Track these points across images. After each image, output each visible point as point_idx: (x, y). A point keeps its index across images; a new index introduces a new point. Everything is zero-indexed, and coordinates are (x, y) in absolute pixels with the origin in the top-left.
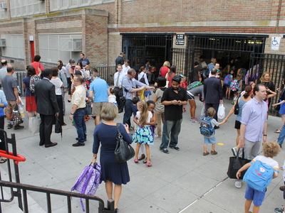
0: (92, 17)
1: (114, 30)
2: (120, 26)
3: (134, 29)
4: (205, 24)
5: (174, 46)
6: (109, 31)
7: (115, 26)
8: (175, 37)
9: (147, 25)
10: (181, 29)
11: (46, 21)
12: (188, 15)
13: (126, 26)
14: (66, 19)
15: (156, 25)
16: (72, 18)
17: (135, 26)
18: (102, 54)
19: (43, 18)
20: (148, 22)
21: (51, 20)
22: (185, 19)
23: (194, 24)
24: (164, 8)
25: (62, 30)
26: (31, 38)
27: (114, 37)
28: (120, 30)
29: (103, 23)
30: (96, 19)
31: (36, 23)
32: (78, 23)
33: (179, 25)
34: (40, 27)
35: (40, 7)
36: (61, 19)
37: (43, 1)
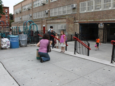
0: (70, 18)
1: (76, 22)
2: (79, 21)
3: (84, 22)
4: (110, 20)
5: (99, 27)
6: (74, 23)
7: (77, 21)
8: (99, 24)
9: (89, 21)
10: (102, 22)
11: (51, 20)
12: (104, 17)
13: (81, 21)
14: (59, 19)
15: (92, 20)
16: (62, 19)
17: (85, 21)
18: (72, 30)
19: (50, 19)
20: (89, 20)
22: (103, 18)
23: (106, 20)
24: (95, 15)
25: (58, 23)
26: (44, 26)
27: (76, 25)
28: (78, 22)
29: (73, 20)
30: (71, 19)
31: (47, 20)
32: (65, 20)
33: (101, 20)
34: (48, 22)
35: (46, 15)
36: (57, 19)
37: (47, 13)
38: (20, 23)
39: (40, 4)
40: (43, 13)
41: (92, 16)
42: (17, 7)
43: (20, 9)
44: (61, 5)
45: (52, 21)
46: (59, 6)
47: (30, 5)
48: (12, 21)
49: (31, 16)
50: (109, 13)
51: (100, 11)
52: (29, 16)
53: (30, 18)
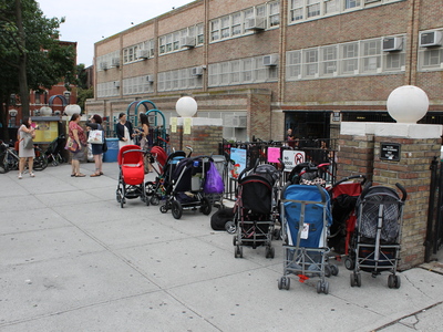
0: (257, 96)
1: (277, 108)
2: (283, 104)
3: (296, 107)
4: (356, 103)
5: (332, 122)
6: (272, 108)
7: (278, 104)
8: (332, 115)
9: (307, 104)
10: (337, 107)
11: (208, 98)
12: (342, 95)
13: (288, 104)
14: (230, 97)
15: (316, 104)
16: (237, 97)
17: (297, 104)
18: (265, 130)
20: (309, 101)
21: (214, 98)
22: (340, 99)
23: (347, 103)
24: (323, 89)
25: (226, 107)
27: (277, 114)
28: (282, 107)
29: (266, 102)
30: (260, 98)
31: (196, 99)
32: (243, 102)
33: (335, 104)
34: (200, 104)
35: (196, 81)
36: (225, 97)
37: (200, 76)
38: (115, 103)
39: (180, 45)
40: (187, 74)
41: (316, 92)
42: (105, 46)
43: (117, 56)
44: (240, 56)
45: (210, 103)
46: (232, 56)
47: (150, 46)
48: (85, 92)
49: (152, 83)
50: (354, 86)
51: (333, 79)
52: (145, 83)
53: (147, 89)
